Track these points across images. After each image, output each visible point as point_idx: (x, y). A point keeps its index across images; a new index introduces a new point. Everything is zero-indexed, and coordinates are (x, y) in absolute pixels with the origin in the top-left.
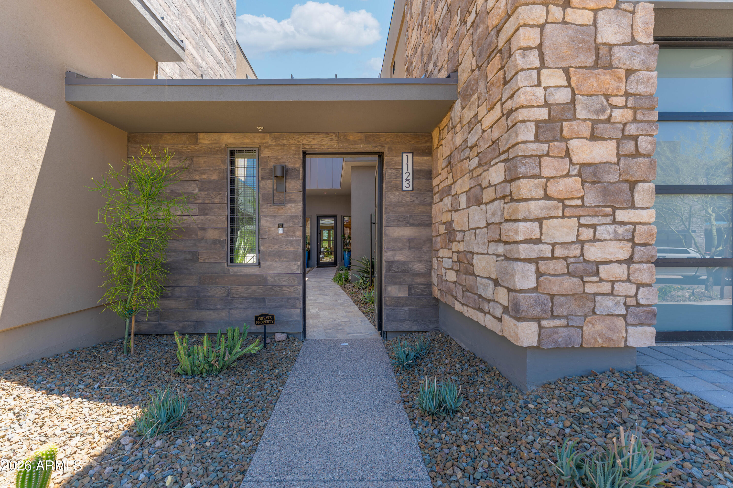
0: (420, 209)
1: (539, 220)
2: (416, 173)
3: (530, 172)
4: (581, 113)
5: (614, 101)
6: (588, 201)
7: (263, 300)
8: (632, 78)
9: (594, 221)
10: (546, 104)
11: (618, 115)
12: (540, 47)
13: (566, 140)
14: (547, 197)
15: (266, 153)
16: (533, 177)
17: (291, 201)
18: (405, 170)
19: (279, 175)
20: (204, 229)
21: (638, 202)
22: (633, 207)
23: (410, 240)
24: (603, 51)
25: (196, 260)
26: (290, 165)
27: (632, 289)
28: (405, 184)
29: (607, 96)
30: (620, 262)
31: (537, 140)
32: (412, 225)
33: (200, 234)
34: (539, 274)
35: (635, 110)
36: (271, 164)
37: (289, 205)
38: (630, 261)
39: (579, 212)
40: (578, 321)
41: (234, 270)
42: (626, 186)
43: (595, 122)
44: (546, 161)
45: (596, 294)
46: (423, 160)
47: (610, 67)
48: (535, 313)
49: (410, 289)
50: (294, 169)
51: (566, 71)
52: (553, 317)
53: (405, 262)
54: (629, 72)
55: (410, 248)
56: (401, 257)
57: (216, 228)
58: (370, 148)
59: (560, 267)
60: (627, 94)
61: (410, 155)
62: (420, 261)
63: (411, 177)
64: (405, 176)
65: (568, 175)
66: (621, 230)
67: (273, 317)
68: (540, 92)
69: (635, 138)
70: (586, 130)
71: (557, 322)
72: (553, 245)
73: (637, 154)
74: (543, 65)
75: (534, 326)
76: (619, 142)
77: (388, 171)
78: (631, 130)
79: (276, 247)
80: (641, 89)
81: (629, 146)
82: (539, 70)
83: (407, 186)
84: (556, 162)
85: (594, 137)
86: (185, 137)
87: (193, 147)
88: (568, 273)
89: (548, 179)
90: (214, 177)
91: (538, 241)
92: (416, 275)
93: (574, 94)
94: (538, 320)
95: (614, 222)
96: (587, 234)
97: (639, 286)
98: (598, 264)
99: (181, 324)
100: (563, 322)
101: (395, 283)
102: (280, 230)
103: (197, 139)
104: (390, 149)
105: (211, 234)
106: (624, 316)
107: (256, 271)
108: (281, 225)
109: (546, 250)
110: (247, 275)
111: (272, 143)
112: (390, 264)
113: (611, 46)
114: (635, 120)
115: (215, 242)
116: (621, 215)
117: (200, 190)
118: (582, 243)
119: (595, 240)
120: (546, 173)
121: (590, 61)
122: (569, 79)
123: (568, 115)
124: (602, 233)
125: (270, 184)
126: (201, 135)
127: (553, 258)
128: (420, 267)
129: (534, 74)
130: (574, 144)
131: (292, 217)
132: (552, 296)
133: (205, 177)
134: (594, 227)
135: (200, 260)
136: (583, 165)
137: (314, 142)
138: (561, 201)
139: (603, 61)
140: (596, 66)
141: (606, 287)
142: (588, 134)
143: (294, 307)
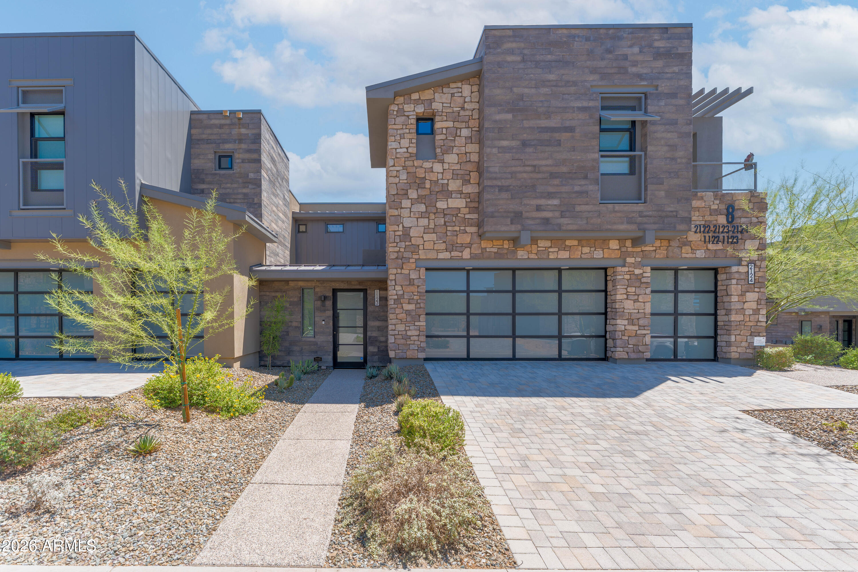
0: (382, 314)
1: (395, 325)
2: (381, 298)
3: (393, 312)
4: (405, 297)
5: (415, 293)
6: (408, 320)
7: (316, 352)
8: (419, 288)
9: (409, 325)
10: (397, 295)
11: (415, 297)
12: (395, 280)
13: (402, 304)
14: (397, 319)
15: (317, 290)
16: (393, 313)
17: (328, 310)
18: (376, 297)
19: (323, 299)
20: (291, 322)
21: (421, 320)
22: (420, 321)
23: (378, 327)
24: (412, 281)
25: (288, 335)
26: (327, 295)
27: (419, 343)
28: (376, 303)
29: (413, 293)
30: (416, 336)
31: (394, 304)
32: (379, 320)
33: (290, 324)
34: (395, 339)
35: (420, 296)
36: (320, 294)
37: (327, 312)
38: (419, 335)
39: (405, 323)
40: (405, 351)
41: (304, 339)
42: (417, 316)
43: (409, 299)
44: (397, 309)
45: (410, 344)
46: (383, 292)
47: (414, 285)
48: (393, 349)
49: (378, 348)
50: (329, 296)
51: (402, 286)
52: (399, 350)
53: (376, 337)
54: (418, 286)
55: (378, 330)
56: (374, 334)
57: (296, 321)
58: (361, 287)
59: (400, 337)
60: (418, 292)
61: (378, 291)
62: (383, 336)
63: (378, 300)
64: (376, 300)
65: (402, 313)
66: (416, 327)
67: (321, 358)
68: (395, 291)
69: (420, 303)
70: (407, 301)
71: (399, 351)
72: (399, 331)
73: (421, 308)
74: (396, 284)
75: (394, 352)
76: (416, 304)
77: (369, 298)
78: (419, 301)
79: (322, 330)
80: (421, 291)
81: (418, 306)
82: (394, 286)
83: (377, 303)
84: (399, 310)
85: (409, 303)
86: (283, 283)
87: (286, 287)
88: (402, 339)
89: (397, 314)
90: (296, 300)
91: (395, 330)
92: (381, 342)
93: (404, 292)
94: (394, 350)
95: (415, 325)
96: (407, 328)
97: (421, 342)
98: (410, 336)
99: (282, 362)
100: (401, 351)
101: (372, 345)
102: (323, 323)
103: (288, 284)
104: (370, 288)
105: (295, 324)
106: (417, 350)
107: (313, 339)
108: (324, 320)
109: (397, 332)
110: (309, 341)
111: (320, 285)
112: (370, 337)
113: (414, 279)
114: (420, 299)
115: (296, 327)
116: (416, 324)
117: (290, 305)
118: (406, 331)
119: (410, 330)
120: (397, 312)
121: (408, 283)
122: (402, 288)
123: (402, 297)
124: (412, 328)
125: (319, 303)
126: (290, 282)
127: (398, 334)
128: (383, 339)
129: (393, 287)
130: (404, 305)
131: (328, 317)
132: (398, 344)
133: (291, 300)
134: (409, 326)
135: (290, 335)
136: (406, 310)
137: (338, 285)
138: (401, 320)
139: (412, 283)
140: (410, 285)
141: (412, 342)
142: (407, 302)
143: (329, 355)
